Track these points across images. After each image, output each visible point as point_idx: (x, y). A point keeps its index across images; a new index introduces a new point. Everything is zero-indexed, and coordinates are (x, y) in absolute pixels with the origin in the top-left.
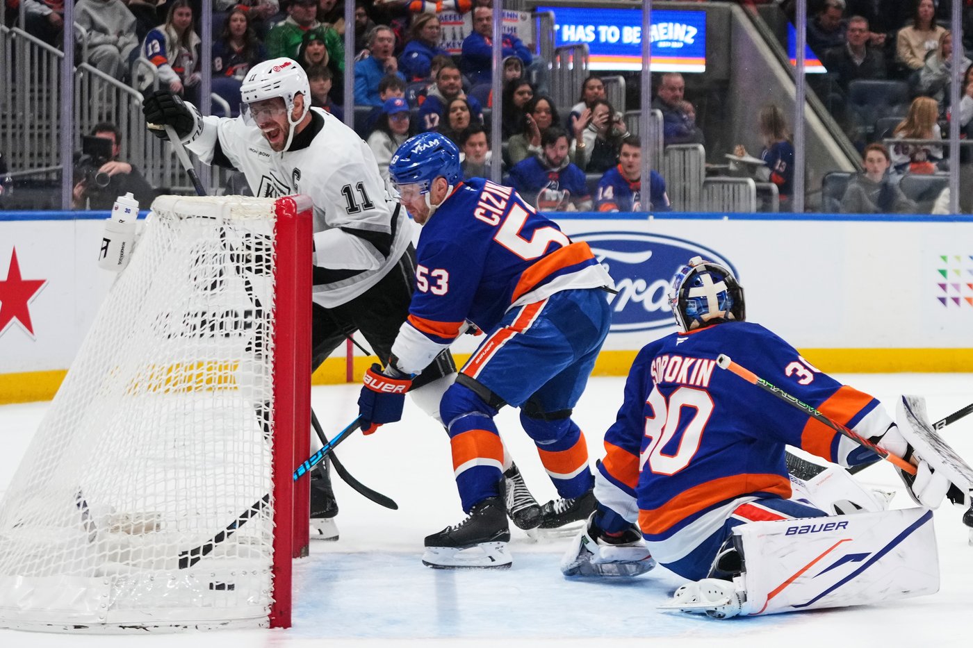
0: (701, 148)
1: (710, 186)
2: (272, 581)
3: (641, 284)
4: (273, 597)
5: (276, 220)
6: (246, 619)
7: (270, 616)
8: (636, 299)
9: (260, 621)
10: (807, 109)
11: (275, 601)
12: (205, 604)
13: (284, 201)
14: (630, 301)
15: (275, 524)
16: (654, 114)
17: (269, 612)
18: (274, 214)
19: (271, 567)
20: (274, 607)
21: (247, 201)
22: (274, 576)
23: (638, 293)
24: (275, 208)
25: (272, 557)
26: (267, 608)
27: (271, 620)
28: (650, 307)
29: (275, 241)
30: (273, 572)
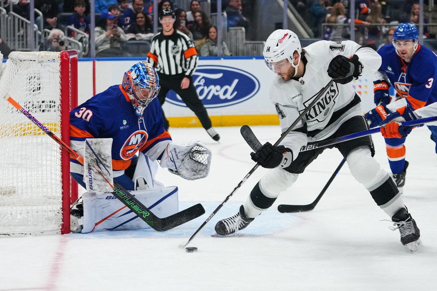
0: (243, 29)
1: (247, 45)
2: (62, 214)
3: (218, 87)
4: (63, 221)
5: (61, 61)
6: (51, 231)
7: (61, 229)
8: (216, 94)
9: (57, 231)
10: (289, 11)
11: (63, 223)
12: (34, 224)
13: (64, 53)
14: (214, 95)
15: (63, 190)
16: (223, 15)
17: (61, 227)
18: (60, 59)
19: (61, 209)
20: (63, 225)
21: (49, 53)
22: (63, 212)
23: (217, 91)
24: (60, 56)
25: (62, 204)
26: (60, 226)
27: (62, 231)
28: (222, 97)
29: (61, 70)
30: (62, 211)
